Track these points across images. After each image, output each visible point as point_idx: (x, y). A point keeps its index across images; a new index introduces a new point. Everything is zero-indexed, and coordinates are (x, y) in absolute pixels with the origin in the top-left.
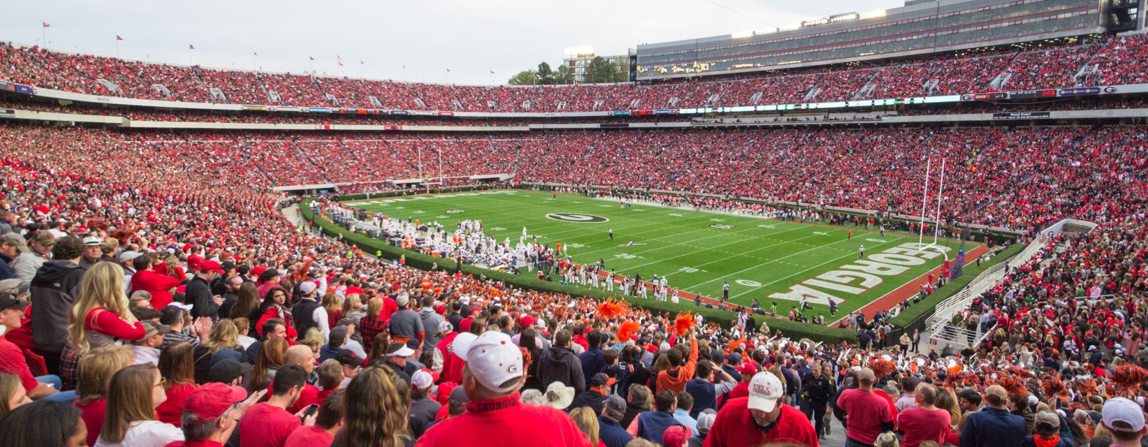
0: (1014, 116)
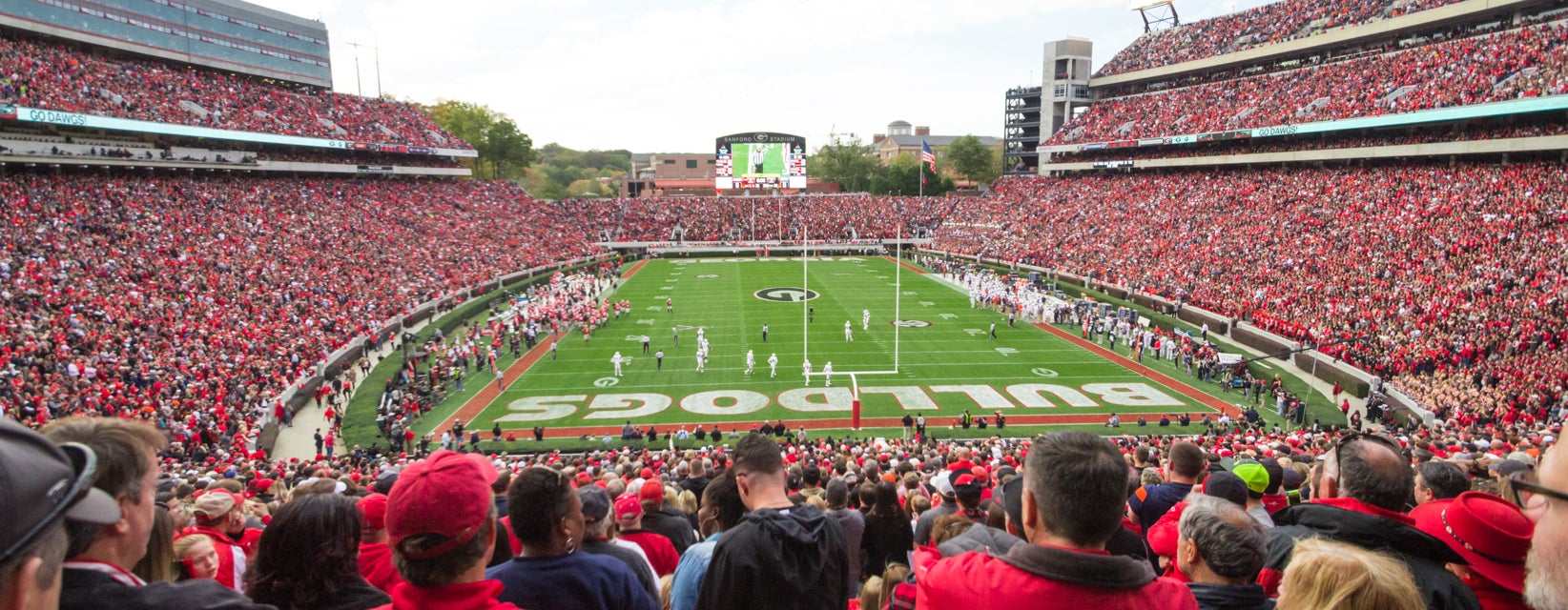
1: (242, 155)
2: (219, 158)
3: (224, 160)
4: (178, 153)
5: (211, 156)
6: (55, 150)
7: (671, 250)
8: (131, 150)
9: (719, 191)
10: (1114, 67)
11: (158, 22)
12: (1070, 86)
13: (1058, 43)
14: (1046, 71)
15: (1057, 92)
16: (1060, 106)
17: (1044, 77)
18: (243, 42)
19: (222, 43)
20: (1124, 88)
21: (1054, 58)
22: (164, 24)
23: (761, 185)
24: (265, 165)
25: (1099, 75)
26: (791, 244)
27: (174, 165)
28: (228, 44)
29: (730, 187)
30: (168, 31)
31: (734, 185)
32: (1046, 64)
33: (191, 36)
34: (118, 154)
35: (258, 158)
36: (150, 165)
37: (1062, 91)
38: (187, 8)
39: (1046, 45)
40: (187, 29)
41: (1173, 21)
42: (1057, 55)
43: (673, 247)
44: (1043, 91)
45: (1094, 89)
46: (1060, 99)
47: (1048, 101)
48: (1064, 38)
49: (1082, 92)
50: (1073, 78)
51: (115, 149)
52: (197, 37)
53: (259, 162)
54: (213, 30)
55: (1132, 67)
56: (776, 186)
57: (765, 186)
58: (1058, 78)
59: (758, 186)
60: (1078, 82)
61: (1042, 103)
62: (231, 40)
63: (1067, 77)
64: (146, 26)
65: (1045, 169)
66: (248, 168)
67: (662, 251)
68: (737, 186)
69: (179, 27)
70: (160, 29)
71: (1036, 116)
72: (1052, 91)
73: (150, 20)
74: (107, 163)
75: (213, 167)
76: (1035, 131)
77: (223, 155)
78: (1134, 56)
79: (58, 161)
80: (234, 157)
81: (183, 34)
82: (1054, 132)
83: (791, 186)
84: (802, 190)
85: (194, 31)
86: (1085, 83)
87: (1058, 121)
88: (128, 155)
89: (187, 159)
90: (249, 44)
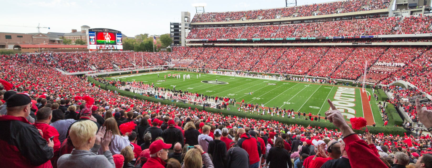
9: (91, 50)
10: (194, 20)
13: (185, 12)
14: (182, 19)
15: (185, 25)
17: (182, 21)
20: (198, 26)
21: (184, 16)
23: (107, 48)
25: (192, 22)
31: (97, 48)
32: (182, 17)
37: (187, 25)
39: (182, 12)
41: (203, 11)
42: (185, 15)
46: (186, 27)
48: (186, 11)
49: (190, 25)
55: (201, 21)
56: (112, 48)
57: (109, 48)
59: (106, 48)
65: (183, 45)
68: (98, 48)
72: (184, 25)
78: (198, 18)
83: (118, 48)
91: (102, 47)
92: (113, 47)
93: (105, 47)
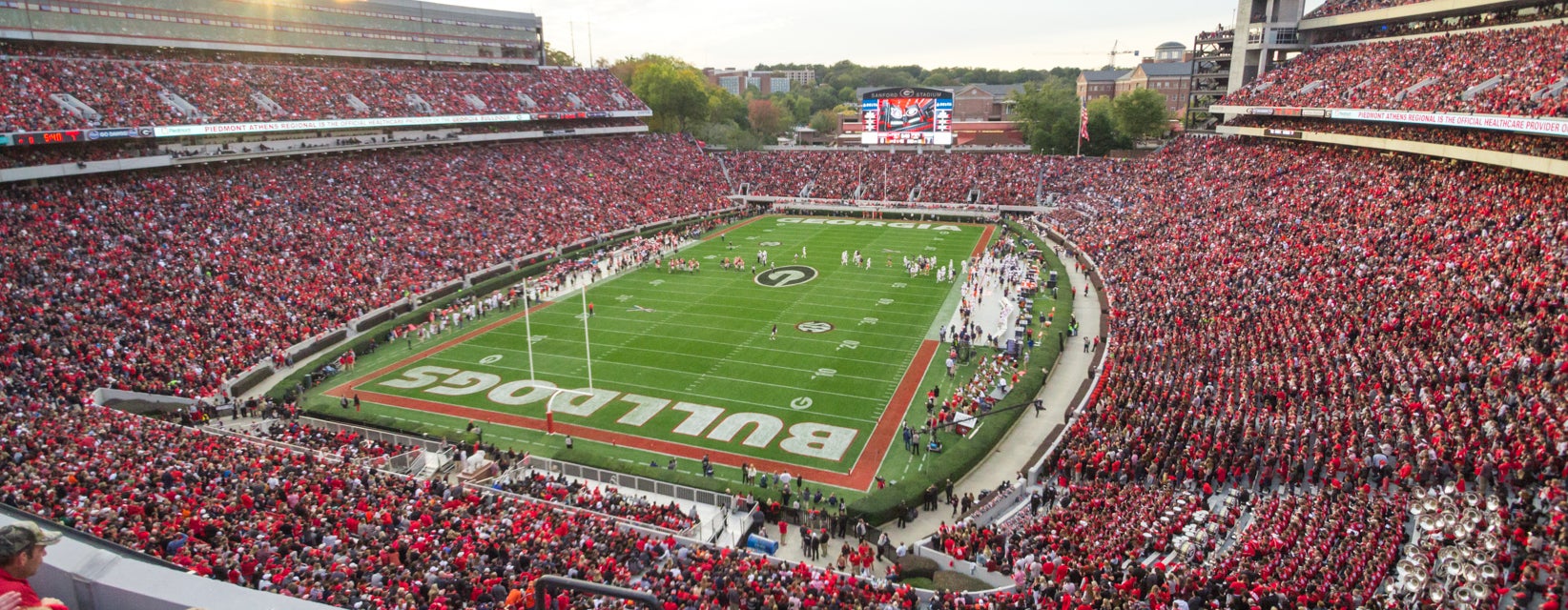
0: (557, 133)
1: (449, 131)
2: (428, 137)
3: (434, 138)
4: (398, 136)
5: (421, 135)
6: (303, 145)
7: (791, 206)
8: (359, 138)
11: (401, 34)
12: (1268, 32)
14: (1241, 12)
15: (1251, 38)
16: (1254, 54)
18: (468, 38)
19: (451, 42)
22: (407, 34)
24: (464, 138)
25: (1312, 16)
26: (906, 206)
27: (392, 146)
28: (456, 42)
29: (876, 142)
30: (410, 39)
33: (427, 40)
34: (351, 142)
35: (461, 134)
36: (374, 147)
38: (424, 20)
40: (423, 35)
43: (796, 203)
44: (1237, 36)
45: (1307, 32)
46: (1255, 46)
47: (1241, 47)
50: (1275, 19)
51: (348, 138)
52: (432, 40)
53: (460, 137)
54: (446, 32)
56: (920, 141)
58: (1253, 21)
60: (1282, 24)
61: (1234, 50)
62: (458, 38)
63: (1263, 19)
64: (393, 38)
66: (451, 142)
67: (782, 206)
68: (882, 141)
69: (417, 34)
70: (404, 38)
71: (1225, 65)
72: (1246, 38)
73: (396, 33)
74: (341, 149)
75: (422, 144)
76: (1224, 82)
77: (432, 133)
79: (305, 152)
80: (442, 134)
81: (421, 40)
82: (1244, 84)
84: (947, 147)
85: (430, 36)
86: (1293, 25)
87: (1250, 73)
88: (357, 142)
89: (404, 140)
90: (472, 39)
91: (892, 138)
92: (921, 137)
93: (900, 138)
